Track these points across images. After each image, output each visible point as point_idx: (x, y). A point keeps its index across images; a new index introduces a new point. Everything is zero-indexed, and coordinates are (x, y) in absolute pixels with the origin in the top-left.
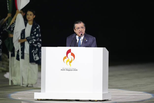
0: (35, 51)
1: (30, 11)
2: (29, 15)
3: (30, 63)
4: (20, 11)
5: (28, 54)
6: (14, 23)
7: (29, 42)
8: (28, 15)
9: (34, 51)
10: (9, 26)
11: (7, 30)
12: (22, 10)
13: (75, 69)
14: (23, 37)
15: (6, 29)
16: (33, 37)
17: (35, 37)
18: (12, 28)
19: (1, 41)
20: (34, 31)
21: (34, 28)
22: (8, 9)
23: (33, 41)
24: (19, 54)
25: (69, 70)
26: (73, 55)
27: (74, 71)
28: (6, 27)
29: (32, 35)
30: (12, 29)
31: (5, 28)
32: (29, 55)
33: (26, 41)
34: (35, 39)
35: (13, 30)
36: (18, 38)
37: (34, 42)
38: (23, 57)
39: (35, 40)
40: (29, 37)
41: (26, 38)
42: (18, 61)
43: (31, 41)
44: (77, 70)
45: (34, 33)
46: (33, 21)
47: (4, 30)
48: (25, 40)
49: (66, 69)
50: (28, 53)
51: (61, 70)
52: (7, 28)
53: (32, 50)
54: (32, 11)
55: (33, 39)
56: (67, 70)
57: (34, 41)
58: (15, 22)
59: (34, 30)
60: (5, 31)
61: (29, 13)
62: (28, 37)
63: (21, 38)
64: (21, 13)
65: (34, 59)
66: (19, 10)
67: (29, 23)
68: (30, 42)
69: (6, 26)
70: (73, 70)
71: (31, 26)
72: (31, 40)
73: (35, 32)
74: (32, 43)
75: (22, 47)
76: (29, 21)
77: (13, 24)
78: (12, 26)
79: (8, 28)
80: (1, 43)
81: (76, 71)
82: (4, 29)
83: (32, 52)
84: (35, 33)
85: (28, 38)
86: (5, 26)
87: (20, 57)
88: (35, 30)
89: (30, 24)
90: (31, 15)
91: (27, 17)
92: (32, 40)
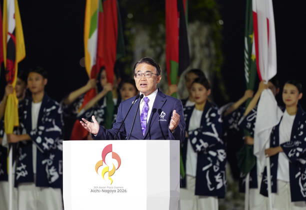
0: (302, 175)
1: (291, 83)
2: (289, 92)
3: (293, 203)
4: (266, 83)
5: (287, 182)
6: (254, 111)
7: (287, 154)
8: (286, 92)
9: (300, 176)
10: (242, 119)
11: (238, 126)
12: (273, 80)
13: (122, 189)
14: (274, 143)
15: (235, 126)
16: (297, 143)
17: (300, 143)
18: (250, 122)
19: (225, 154)
20: (299, 129)
21: (299, 123)
22: (248, 80)
23: (297, 151)
24: (267, 181)
25: (108, 192)
26: (116, 156)
27: (120, 193)
28: (236, 121)
29: (295, 137)
30: (249, 125)
31: (235, 123)
32: (289, 184)
33: (281, 152)
34: (300, 146)
35: (253, 126)
36: (265, 145)
37: (298, 154)
38: (275, 190)
39: (300, 150)
40: (289, 142)
41: (282, 145)
42: (266, 198)
43: (292, 153)
44: (125, 191)
45: (300, 133)
46: (298, 106)
47: (231, 127)
48: (279, 149)
49: (101, 190)
50: (288, 180)
51: (92, 191)
52: (237, 123)
53: (297, 173)
54: (295, 84)
55: (295, 147)
56: (103, 191)
57: (300, 152)
58: (256, 109)
59: (300, 126)
60: (234, 129)
61: (289, 88)
62: (286, 143)
63: (272, 146)
64: (270, 88)
65: (303, 193)
66: (265, 81)
67: (288, 112)
68: (290, 155)
69: (238, 118)
70: (117, 191)
71: (293, 117)
72: (292, 150)
73: (301, 130)
74: (295, 155)
75: (273, 164)
76: (289, 106)
77: (251, 112)
78: (250, 118)
79: (240, 122)
80: (224, 157)
81: (124, 193)
82: (231, 124)
83: (297, 176)
84: (302, 133)
85: (284, 146)
86: (235, 118)
87: (269, 189)
88: (302, 126)
89: (291, 114)
90: (292, 93)
91: (285, 97)
92: (294, 151)
